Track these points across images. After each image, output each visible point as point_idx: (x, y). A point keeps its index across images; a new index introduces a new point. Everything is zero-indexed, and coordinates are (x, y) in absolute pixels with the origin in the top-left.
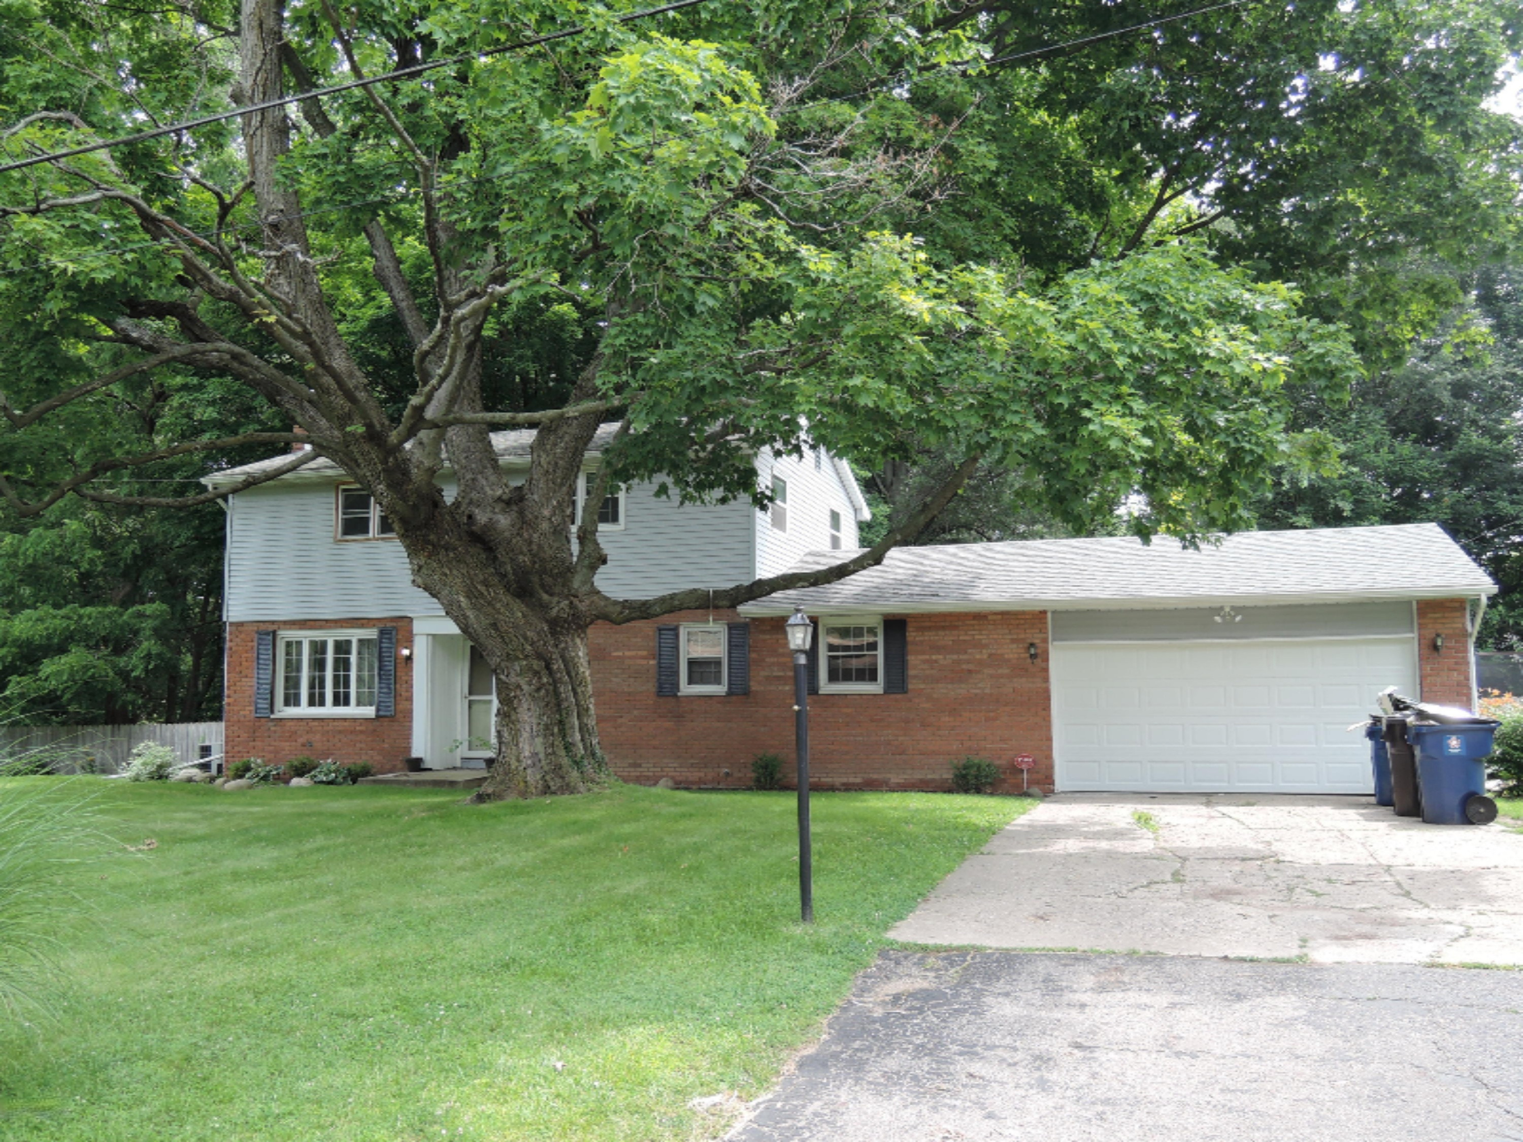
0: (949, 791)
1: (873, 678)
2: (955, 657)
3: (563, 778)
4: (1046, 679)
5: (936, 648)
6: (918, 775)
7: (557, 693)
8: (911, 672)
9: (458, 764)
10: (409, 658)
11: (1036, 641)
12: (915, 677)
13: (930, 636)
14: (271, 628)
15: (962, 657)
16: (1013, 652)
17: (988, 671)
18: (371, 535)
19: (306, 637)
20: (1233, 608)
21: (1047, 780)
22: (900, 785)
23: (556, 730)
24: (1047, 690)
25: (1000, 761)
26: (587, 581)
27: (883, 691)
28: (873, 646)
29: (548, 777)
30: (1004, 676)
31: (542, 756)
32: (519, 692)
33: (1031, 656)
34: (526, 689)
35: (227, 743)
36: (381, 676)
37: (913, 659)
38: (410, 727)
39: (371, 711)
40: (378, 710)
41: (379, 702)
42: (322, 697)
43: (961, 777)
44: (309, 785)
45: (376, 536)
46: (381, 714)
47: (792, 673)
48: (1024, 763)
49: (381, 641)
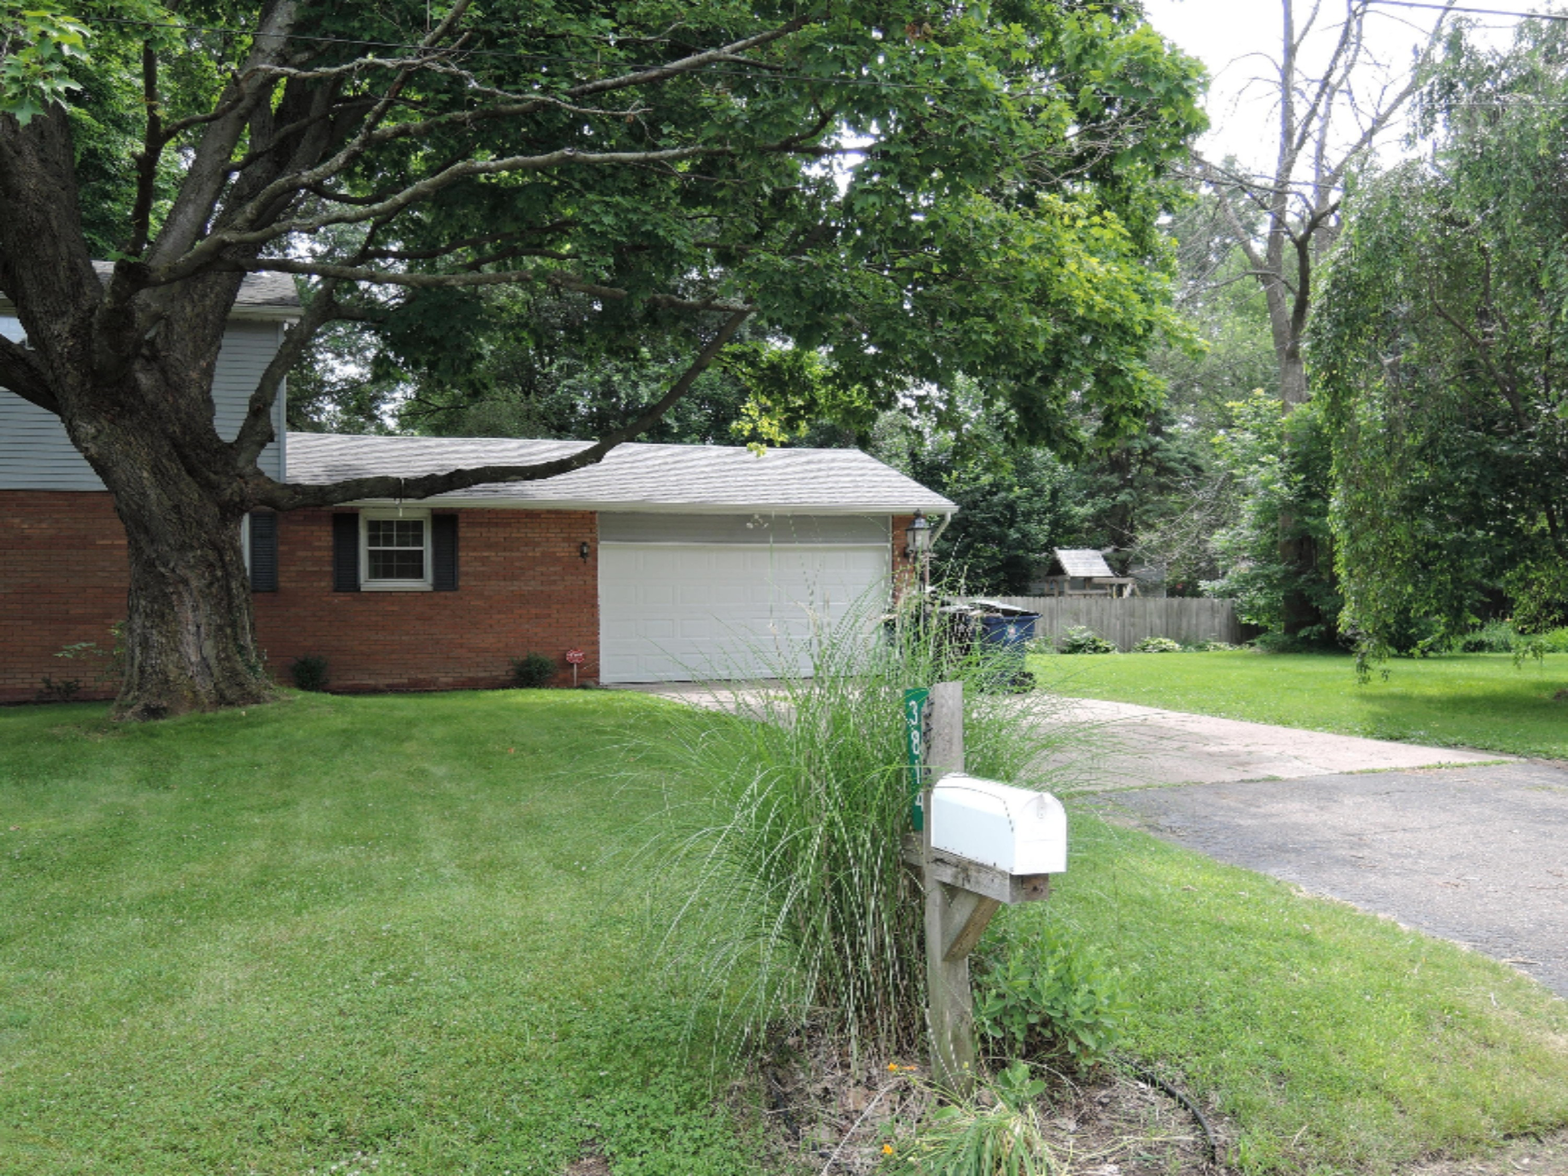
0: (505, 686)
1: (418, 573)
2: (508, 554)
3: (240, 685)
4: (595, 577)
5: (489, 546)
6: (467, 673)
7: (229, 590)
8: (463, 569)
11: (588, 540)
12: (467, 574)
13: (482, 533)
15: (515, 554)
16: (564, 550)
17: (539, 569)
20: (762, 516)
21: (596, 673)
22: (447, 684)
23: (228, 631)
24: (595, 588)
25: (551, 657)
26: (253, 461)
27: (430, 588)
28: (419, 541)
29: (222, 686)
30: (555, 573)
31: (213, 662)
32: (181, 587)
33: (583, 555)
34: (194, 583)
37: (464, 556)
43: (521, 673)
47: (329, 569)
48: (575, 657)
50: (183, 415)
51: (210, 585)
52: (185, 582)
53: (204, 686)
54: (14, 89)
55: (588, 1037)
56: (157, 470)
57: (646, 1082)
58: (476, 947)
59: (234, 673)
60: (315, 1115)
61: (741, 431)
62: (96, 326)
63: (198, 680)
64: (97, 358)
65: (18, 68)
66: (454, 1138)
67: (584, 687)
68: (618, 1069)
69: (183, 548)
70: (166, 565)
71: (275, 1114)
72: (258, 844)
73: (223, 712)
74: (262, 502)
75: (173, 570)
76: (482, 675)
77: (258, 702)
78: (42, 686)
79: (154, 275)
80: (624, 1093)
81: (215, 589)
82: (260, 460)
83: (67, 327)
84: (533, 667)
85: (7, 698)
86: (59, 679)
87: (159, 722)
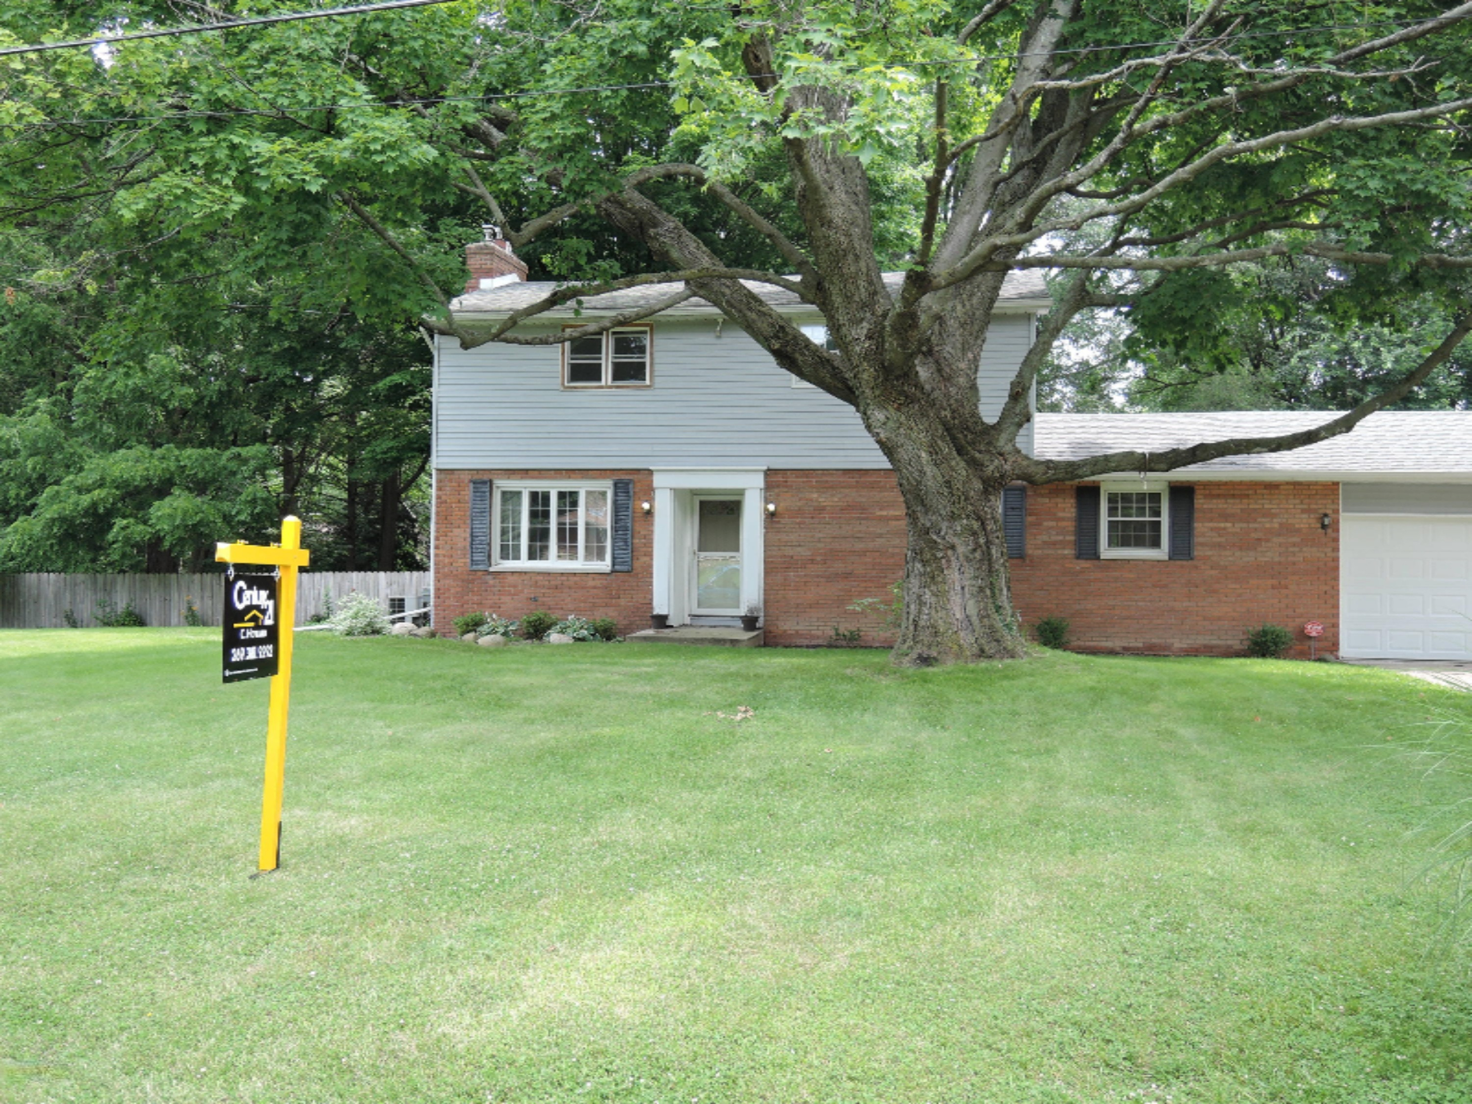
0: (1238, 654)
1: (1154, 542)
2: (1244, 525)
3: (998, 641)
4: (1336, 549)
5: (1225, 517)
6: (1202, 640)
7: (989, 554)
8: (1197, 540)
9: (688, 621)
10: (649, 513)
11: (1329, 512)
12: (1202, 544)
13: (1218, 504)
14: (486, 477)
15: (1252, 525)
16: (1305, 522)
17: (1276, 540)
18: (603, 383)
19: (526, 487)
21: (1335, 646)
22: (1181, 650)
23: (988, 592)
24: (1336, 560)
25: (1286, 627)
26: (1012, 440)
27: (1166, 558)
28: (1156, 512)
29: (982, 641)
30: (1294, 545)
31: (974, 619)
32: (950, 552)
33: (1324, 526)
34: (961, 549)
35: (437, 597)
36: (615, 529)
37: (1200, 527)
38: (651, 584)
39: (605, 565)
40: (614, 564)
41: (614, 558)
42: (544, 549)
43: (1256, 643)
44: (571, 641)
45: (610, 383)
46: (617, 567)
47: (1072, 538)
48: (1314, 629)
49: (616, 494)
50: (952, 401)
51: (974, 550)
52: (953, 547)
53: (966, 639)
54: (857, 136)
55: (1379, 1017)
56: (933, 451)
57: (1450, 1077)
58: (1248, 908)
59: (992, 629)
60: (1109, 1041)
62: (888, 329)
63: (962, 634)
64: (888, 356)
65: (860, 117)
66: (1246, 1091)
67: (1323, 660)
68: (1415, 1056)
69: (953, 517)
70: (938, 533)
71: (1072, 1033)
72: (1029, 785)
73: (984, 664)
74: (1018, 477)
75: (944, 538)
76: (1217, 643)
77: (1013, 657)
78: (833, 633)
79: (935, 282)
80: (1424, 1083)
81: (978, 555)
82: (1018, 439)
83: (865, 331)
84: (1269, 637)
85: (806, 642)
86: (845, 628)
87: (930, 670)
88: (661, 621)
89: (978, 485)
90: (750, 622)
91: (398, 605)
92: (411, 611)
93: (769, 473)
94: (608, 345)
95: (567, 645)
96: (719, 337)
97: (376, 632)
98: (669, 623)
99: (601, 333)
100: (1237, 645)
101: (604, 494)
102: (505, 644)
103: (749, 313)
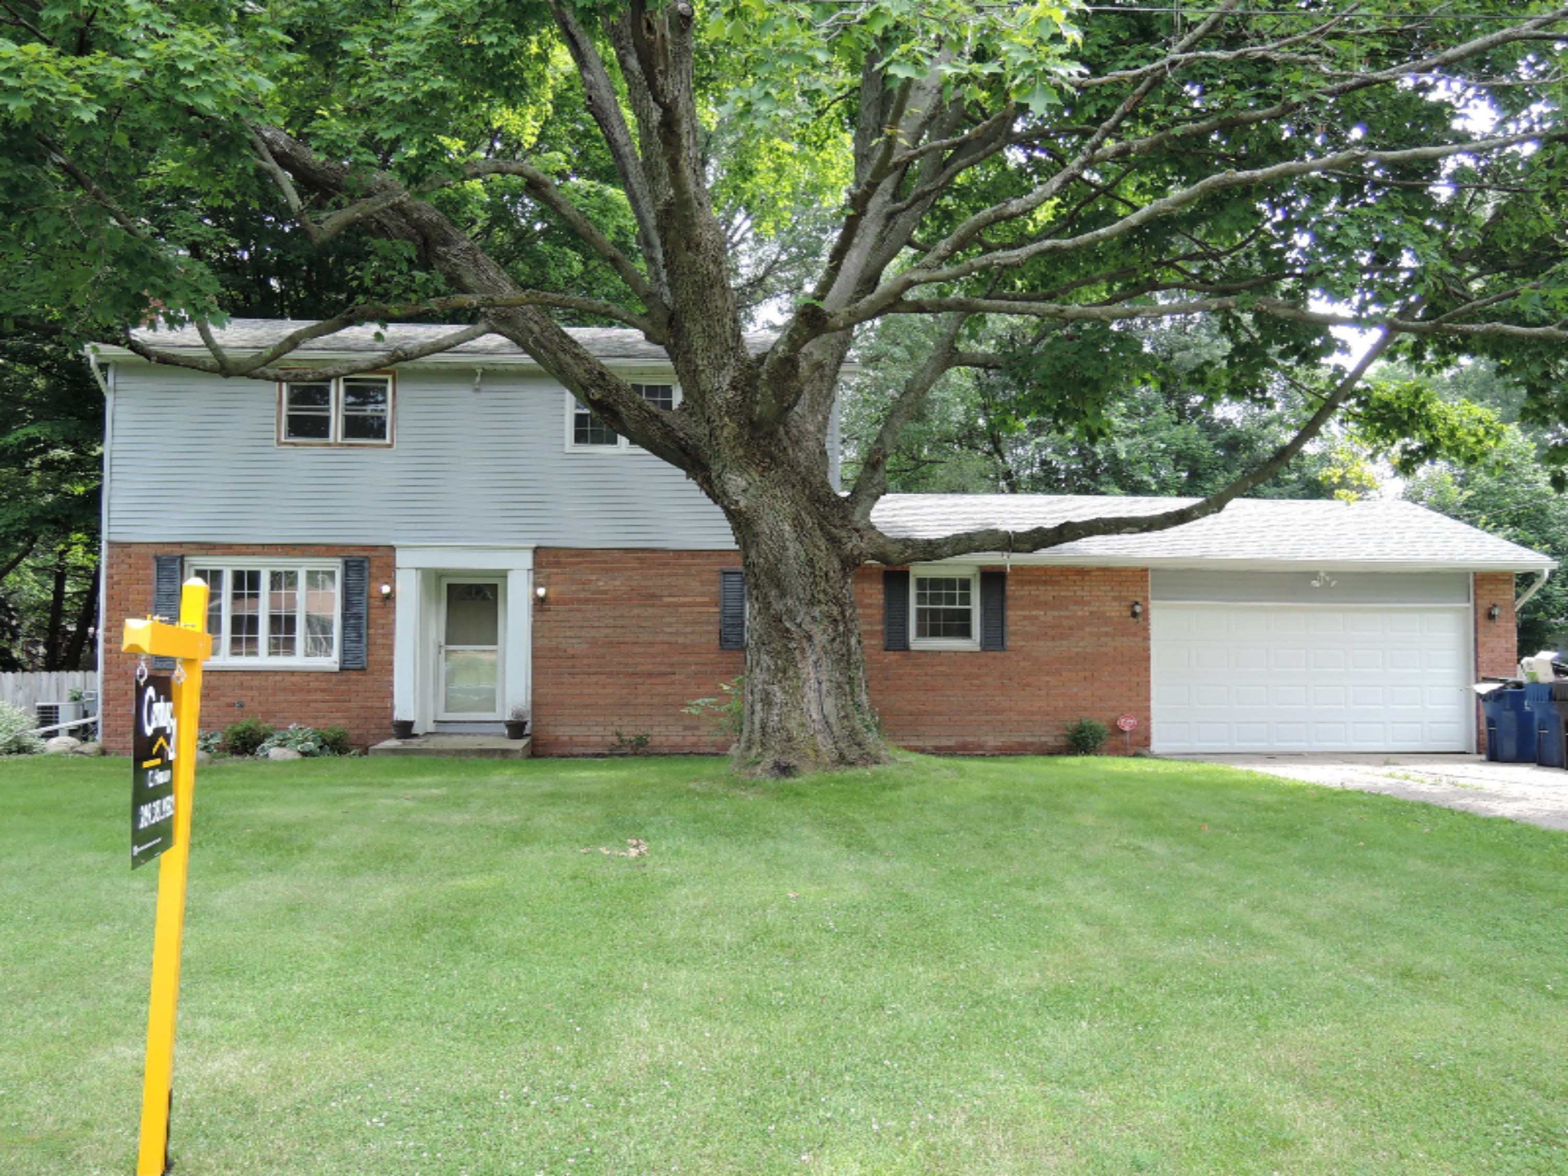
0: (1053, 752)
1: (965, 632)
2: (1056, 613)
3: (859, 745)
4: (1147, 639)
5: (1038, 605)
6: (1015, 738)
7: (848, 646)
8: (1011, 628)
9: (433, 728)
10: (390, 598)
11: (1139, 599)
12: (1015, 634)
13: (1030, 591)
14: (178, 551)
15: (1063, 613)
16: (1115, 610)
17: (1089, 629)
18: (331, 439)
19: (228, 565)
20: (1329, 573)
21: (1146, 741)
22: (997, 748)
23: (847, 688)
24: (1147, 649)
25: (1099, 720)
26: (867, 514)
27: (978, 649)
28: (966, 599)
29: (842, 745)
30: (1107, 634)
31: (832, 720)
32: (805, 644)
33: (1134, 614)
34: (820, 638)
35: (106, 702)
36: (345, 618)
37: (1012, 615)
38: (391, 683)
39: (331, 661)
40: (343, 661)
41: (344, 652)
42: (253, 641)
43: (1075, 740)
44: (298, 756)
45: (339, 440)
46: (347, 666)
47: (879, 628)
48: (1126, 724)
49: (346, 575)
51: (833, 640)
52: (809, 638)
53: (825, 744)
56: (798, 524)
59: (853, 733)
61: (1329, 477)
62: (764, 376)
63: (819, 738)
64: (758, 409)
67: (1136, 755)
69: (813, 602)
70: (793, 620)
73: (851, 772)
74: (874, 557)
75: (800, 626)
76: (1028, 739)
77: (877, 763)
78: (615, 739)
79: (832, 322)
81: (836, 645)
82: (873, 514)
83: (728, 381)
84: (1087, 733)
85: (581, 750)
86: (630, 732)
87: (790, 781)
88: (405, 729)
89: (837, 565)
90: (516, 729)
91: (48, 715)
92: (68, 721)
93: (537, 551)
94: (337, 392)
95: (294, 761)
96: (477, 390)
97: (22, 750)
98: (416, 730)
99: (328, 379)
100: (1050, 740)
101: (331, 574)
102: (210, 763)
103: (561, 355)
